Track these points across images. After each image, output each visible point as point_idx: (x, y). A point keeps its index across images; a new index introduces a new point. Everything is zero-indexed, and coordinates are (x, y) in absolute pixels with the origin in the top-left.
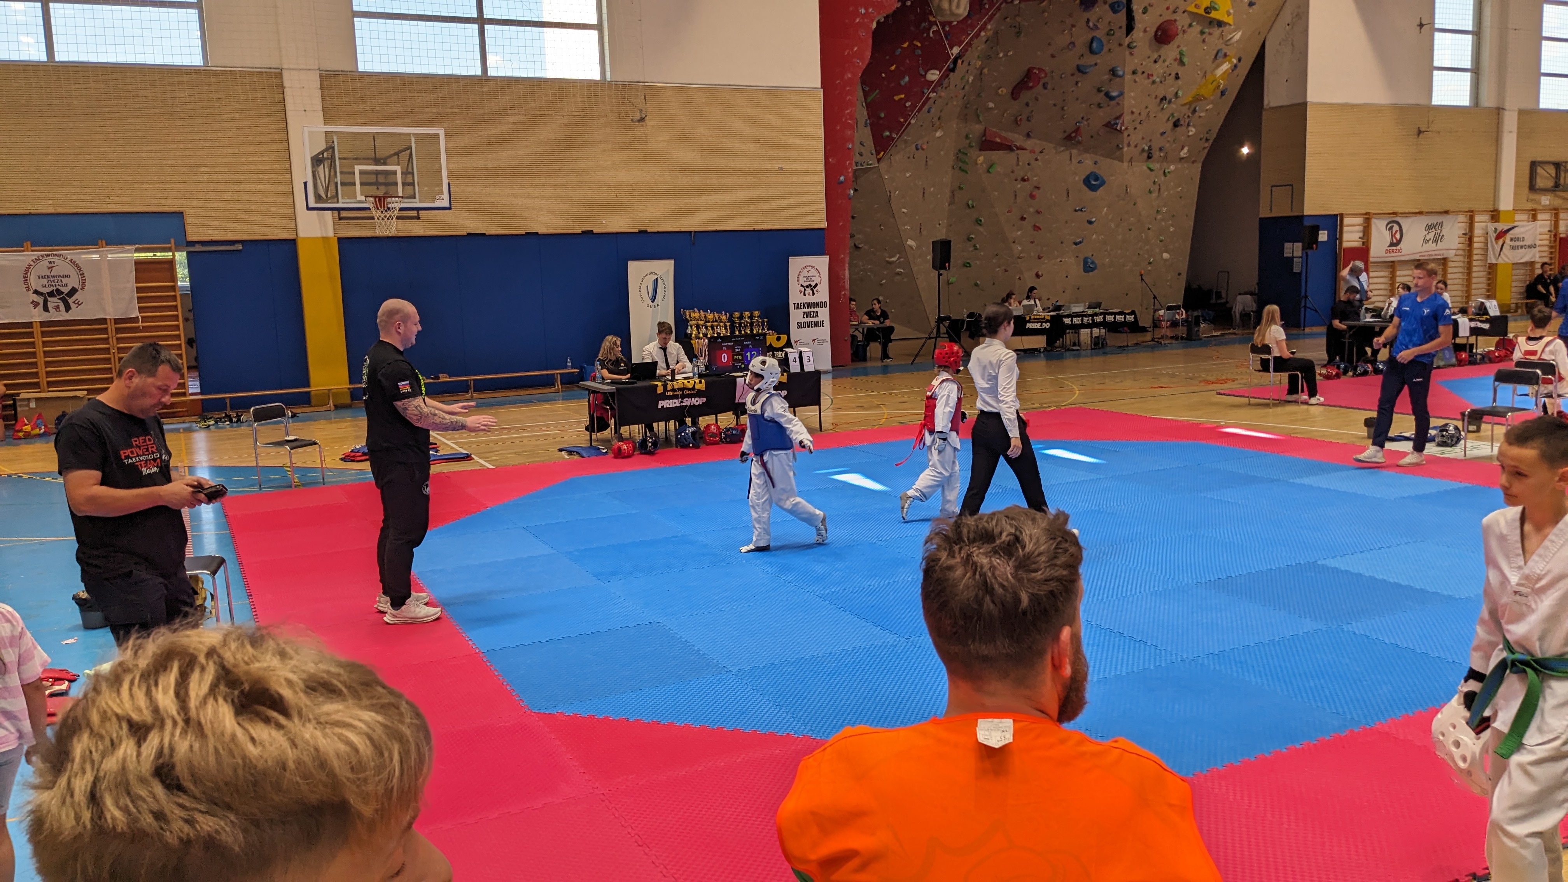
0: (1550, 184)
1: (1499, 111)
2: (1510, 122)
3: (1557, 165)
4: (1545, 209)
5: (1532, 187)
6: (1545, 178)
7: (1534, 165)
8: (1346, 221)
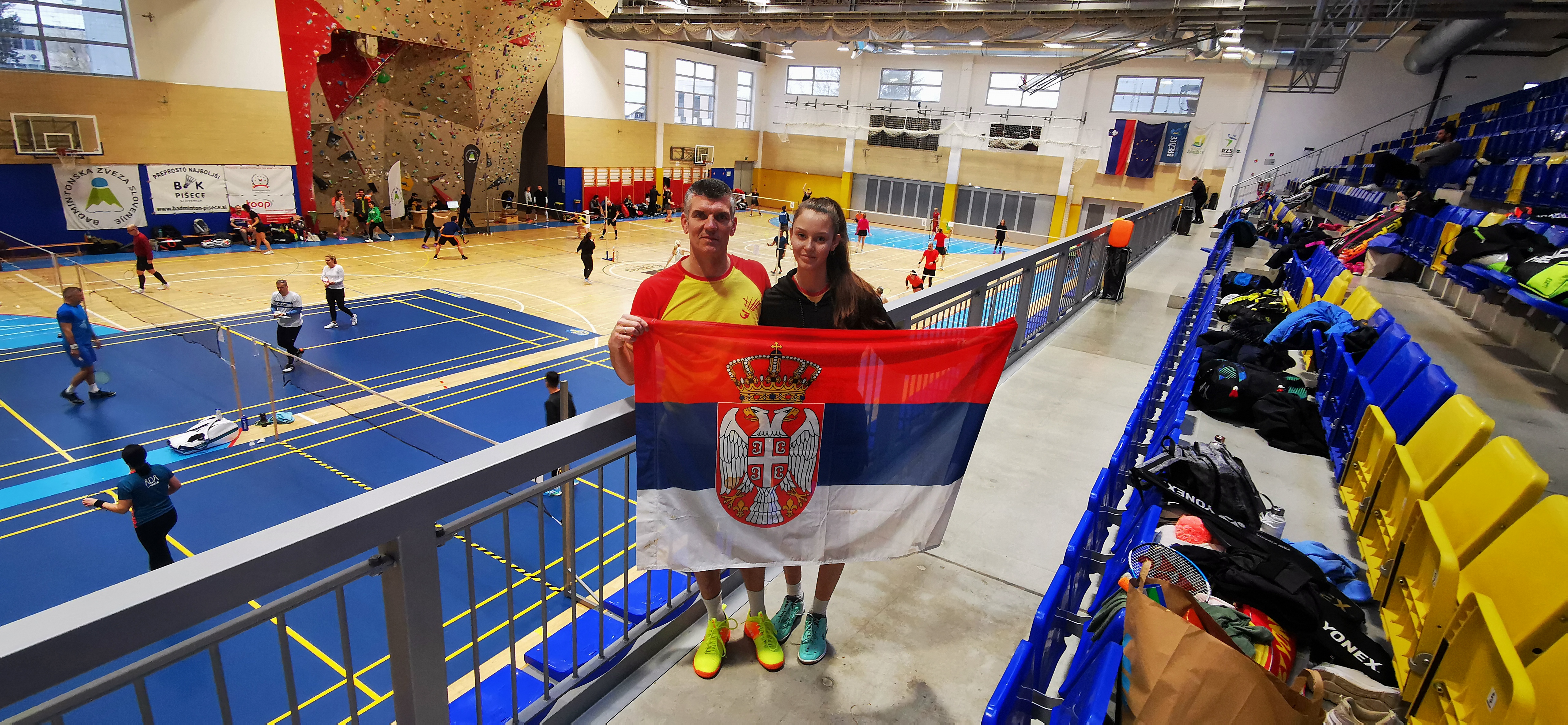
0: (679, 156)
1: (655, 124)
2: (660, 130)
3: (683, 149)
4: (677, 168)
5: (671, 158)
6: (677, 155)
7: (672, 148)
8: (585, 171)
